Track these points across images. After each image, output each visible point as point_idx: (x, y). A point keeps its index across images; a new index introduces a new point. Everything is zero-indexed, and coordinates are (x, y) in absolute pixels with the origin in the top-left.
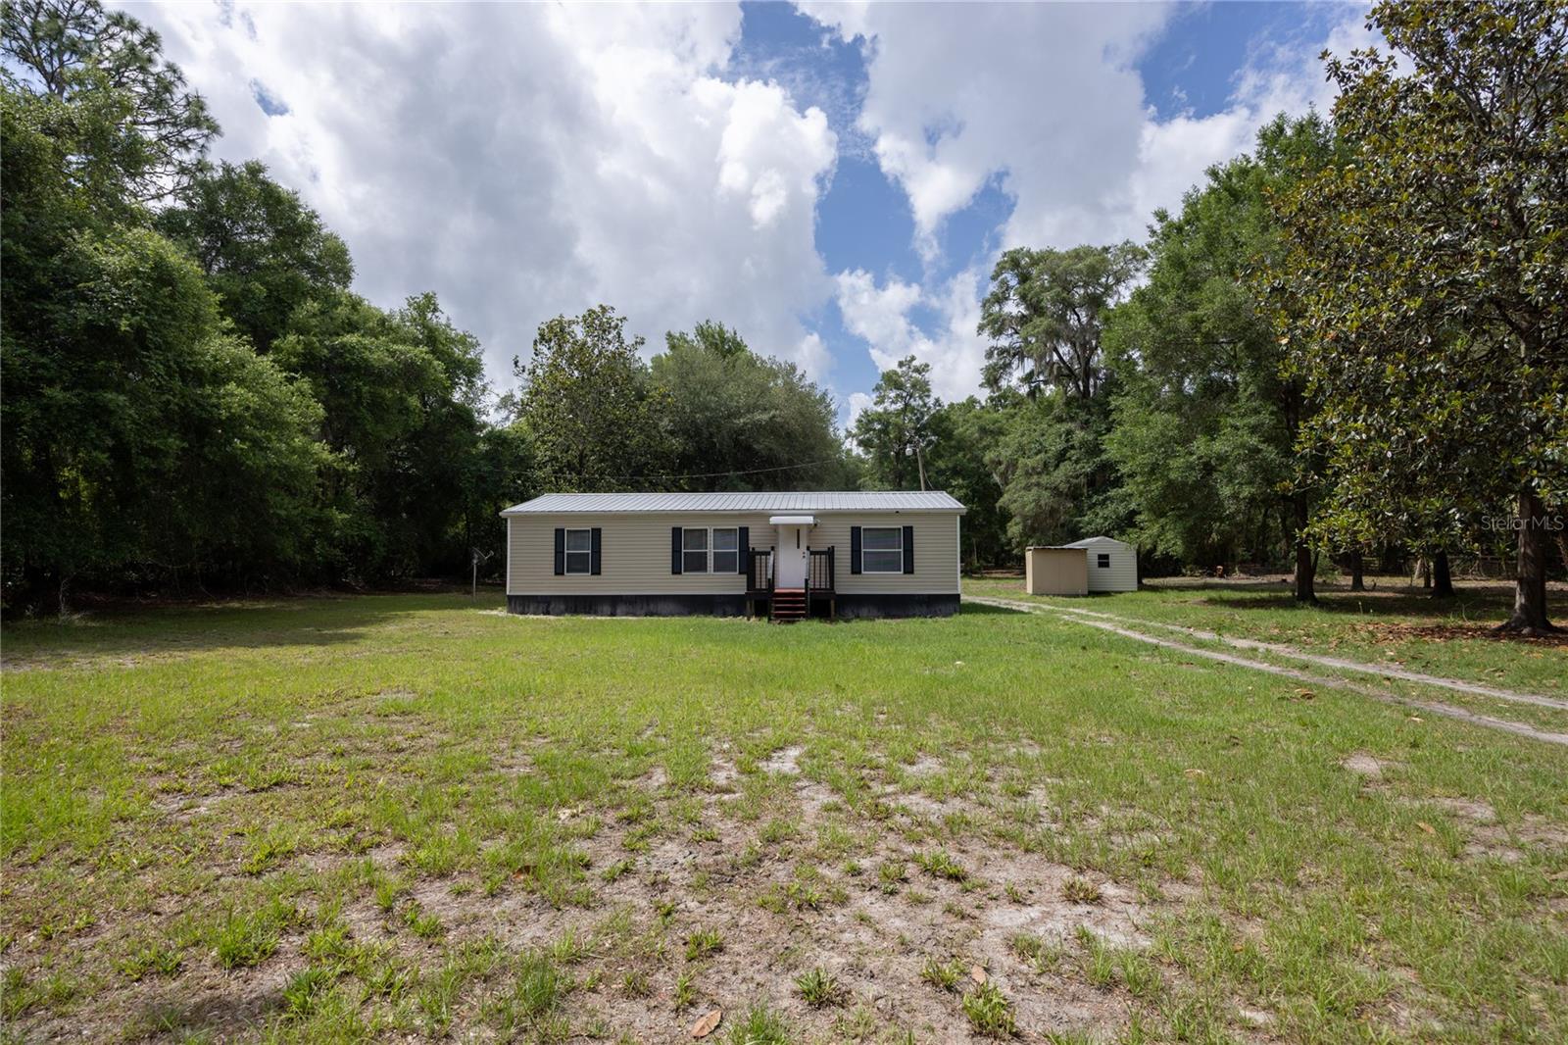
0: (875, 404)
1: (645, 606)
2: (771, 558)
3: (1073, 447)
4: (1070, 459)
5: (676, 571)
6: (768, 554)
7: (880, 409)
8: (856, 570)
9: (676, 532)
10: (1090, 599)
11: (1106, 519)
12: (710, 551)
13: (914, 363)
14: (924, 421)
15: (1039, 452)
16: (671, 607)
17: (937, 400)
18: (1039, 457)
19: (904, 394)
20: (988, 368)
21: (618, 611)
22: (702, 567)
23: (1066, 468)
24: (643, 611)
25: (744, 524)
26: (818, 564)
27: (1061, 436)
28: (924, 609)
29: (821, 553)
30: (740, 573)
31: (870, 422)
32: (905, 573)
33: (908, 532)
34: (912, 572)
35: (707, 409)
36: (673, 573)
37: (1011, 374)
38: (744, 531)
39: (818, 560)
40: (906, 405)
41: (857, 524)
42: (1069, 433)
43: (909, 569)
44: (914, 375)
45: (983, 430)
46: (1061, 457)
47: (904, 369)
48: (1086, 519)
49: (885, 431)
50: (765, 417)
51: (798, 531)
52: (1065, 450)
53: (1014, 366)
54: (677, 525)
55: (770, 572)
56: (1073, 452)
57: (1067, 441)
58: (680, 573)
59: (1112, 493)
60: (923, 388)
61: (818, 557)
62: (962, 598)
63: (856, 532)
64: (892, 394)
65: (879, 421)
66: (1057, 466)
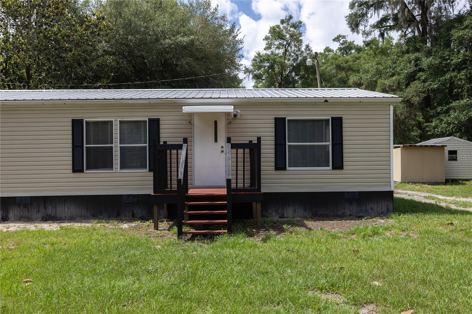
0: (265, 49)
1: (42, 209)
2: (183, 153)
3: (421, 70)
4: (419, 79)
5: (77, 168)
6: (179, 147)
7: (269, 52)
8: (280, 166)
9: (77, 124)
10: (448, 187)
11: (449, 124)
12: (116, 146)
13: (291, 21)
14: (298, 61)
15: (393, 75)
16: (72, 210)
17: (307, 46)
18: (394, 78)
19: (285, 43)
20: (350, 16)
21: (11, 215)
22: (108, 165)
23: (416, 85)
24: (40, 215)
25: (154, 115)
26: (240, 160)
27: (410, 62)
28: (354, 209)
29: (243, 146)
30: (150, 171)
31: (262, 61)
32: (334, 168)
33: (337, 122)
34: (341, 167)
35: (138, 32)
36: (74, 171)
37: (367, 21)
38: (155, 124)
39: (240, 155)
40: (286, 51)
41: (280, 114)
42: (417, 59)
43: (338, 165)
44: (292, 29)
45: (339, 68)
46: (411, 78)
47: (285, 25)
48: (433, 124)
49: (272, 67)
50: (186, 39)
51: (216, 122)
52: (415, 72)
53: (369, 15)
54: (78, 116)
55: (181, 170)
56: (421, 73)
57: (416, 65)
58: (82, 171)
59: (454, 104)
60: (296, 38)
61: (240, 151)
62: (395, 195)
63: (279, 123)
64: (277, 43)
65: (268, 60)
66: (407, 85)
